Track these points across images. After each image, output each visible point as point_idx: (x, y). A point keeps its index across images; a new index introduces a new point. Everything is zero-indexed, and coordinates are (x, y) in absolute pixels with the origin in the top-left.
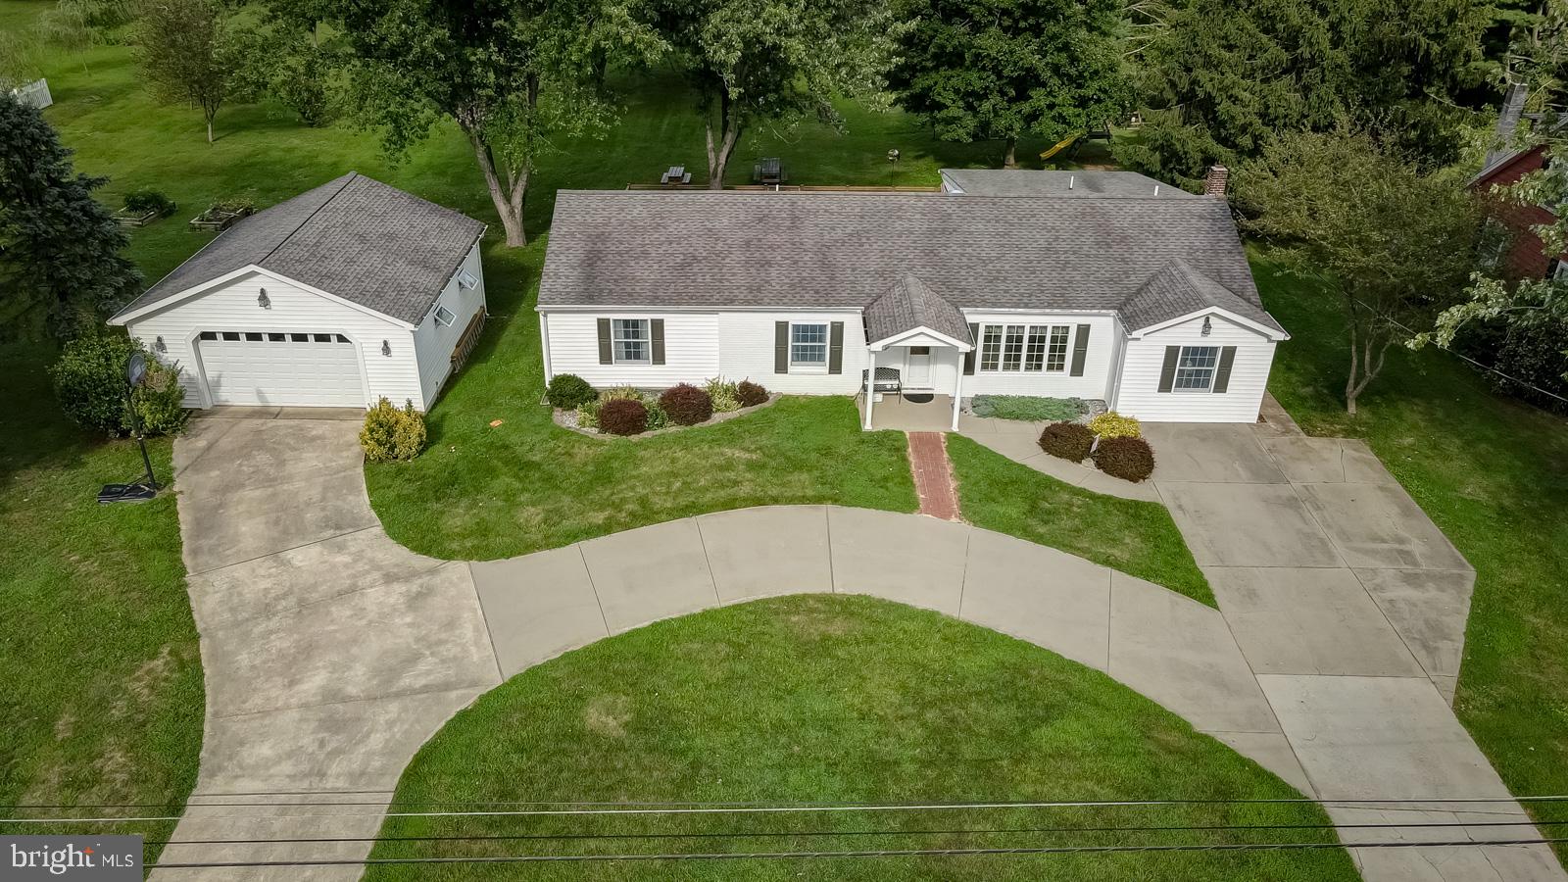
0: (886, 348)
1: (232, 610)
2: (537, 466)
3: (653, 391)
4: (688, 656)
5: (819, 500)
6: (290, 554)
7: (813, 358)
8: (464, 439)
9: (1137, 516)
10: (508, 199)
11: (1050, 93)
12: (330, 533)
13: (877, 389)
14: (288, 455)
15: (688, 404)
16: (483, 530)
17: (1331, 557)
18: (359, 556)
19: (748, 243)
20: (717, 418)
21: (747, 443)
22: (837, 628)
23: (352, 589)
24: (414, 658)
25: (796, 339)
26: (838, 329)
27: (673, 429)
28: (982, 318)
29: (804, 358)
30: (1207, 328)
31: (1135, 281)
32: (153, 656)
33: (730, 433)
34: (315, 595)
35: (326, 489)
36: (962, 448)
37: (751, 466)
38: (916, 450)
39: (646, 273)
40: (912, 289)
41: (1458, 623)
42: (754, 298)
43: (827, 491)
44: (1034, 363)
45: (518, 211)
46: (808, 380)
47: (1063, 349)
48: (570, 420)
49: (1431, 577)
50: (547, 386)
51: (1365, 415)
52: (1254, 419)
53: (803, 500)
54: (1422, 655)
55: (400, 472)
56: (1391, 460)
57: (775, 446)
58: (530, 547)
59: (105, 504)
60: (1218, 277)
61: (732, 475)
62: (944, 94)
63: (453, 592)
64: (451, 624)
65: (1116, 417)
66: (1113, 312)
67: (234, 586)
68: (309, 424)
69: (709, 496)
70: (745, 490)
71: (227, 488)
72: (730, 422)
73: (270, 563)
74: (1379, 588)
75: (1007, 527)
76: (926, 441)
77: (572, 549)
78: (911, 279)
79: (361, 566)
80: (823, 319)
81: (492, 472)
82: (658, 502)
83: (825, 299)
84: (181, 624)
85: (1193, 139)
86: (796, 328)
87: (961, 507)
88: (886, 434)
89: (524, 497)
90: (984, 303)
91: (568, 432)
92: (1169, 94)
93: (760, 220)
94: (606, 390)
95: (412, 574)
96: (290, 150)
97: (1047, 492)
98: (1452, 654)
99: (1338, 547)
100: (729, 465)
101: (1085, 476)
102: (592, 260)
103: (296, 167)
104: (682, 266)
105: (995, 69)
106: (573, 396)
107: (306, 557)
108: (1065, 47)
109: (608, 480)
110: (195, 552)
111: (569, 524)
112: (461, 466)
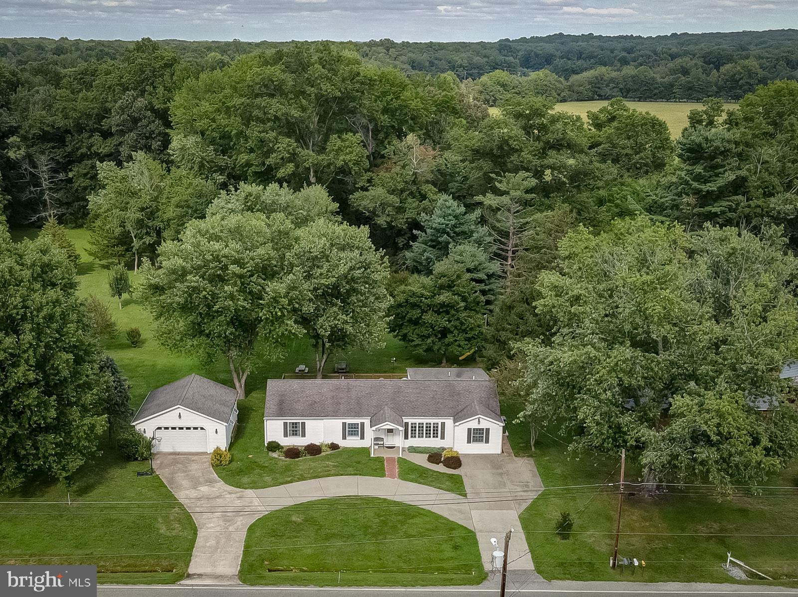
0: (378, 429)
1: (190, 500)
2: (267, 467)
3: (302, 446)
4: (318, 508)
5: (356, 475)
6: (199, 488)
7: (355, 434)
8: (241, 460)
9: (452, 478)
10: (240, 381)
11: (455, 336)
12: (209, 483)
13: (375, 444)
14: (187, 465)
15: (314, 450)
16: (254, 482)
17: (505, 486)
18: (220, 488)
19: (333, 397)
20: (323, 454)
21: (333, 460)
22: (359, 502)
23: (221, 495)
24: (243, 509)
25: (349, 428)
26: (362, 424)
27: (309, 457)
28: (410, 420)
29: (352, 435)
30: (479, 422)
31: (460, 408)
32: (174, 508)
33: (327, 458)
34: (211, 497)
35: (203, 473)
36: (402, 461)
37: (334, 466)
38: (387, 462)
39: (299, 407)
40: (386, 411)
41: (531, 500)
42: (335, 414)
43: (358, 472)
44: (428, 435)
45: (243, 387)
46: (353, 442)
47: (437, 430)
48: (275, 455)
49: (531, 490)
50: (266, 445)
51: (538, 451)
52: (499, 452)
53: (351, 475)
54: (517, 505)
55: (224, 469)
56: (538, 465)
57: (343, 461)
58: (269, 486)
59: (139, 477)
60: (487, 405)
61: (328, 469)
62: (413, 335)
64: (251, 502)
65: (452, 450)
66: (451, 417)
67: (187, 495)
68: (190, 457)
69: (321, 474)
70: (332, 472)
71: (173, 473)
72: (327, 455)
73: (195, 490)
74: (515, 493)
75: (412, 480)
76: (390, 460)
77: (282, 486)
78: (386, 408)
79: (221, 491)
80: (358, 421)
81: (253, 469)
82: (306, 475)
83: (358, 415)
84: (178, 503)
86: (349, 424)
87: (399, 476)
88: (378, 458)
89: (264, 475)
90: (410, 415)
91: (274, 457)
93: (337, 389)
94: (286, 446)
95: (236, 493)
96: (131, 359)
99: (508, 483)
100: (327, 466)
101: (441, 468)
102: (281, 403)
103: (137, 367)
104: (311, 405)
105: (431, 327)
106: (275, 448)
107: (204, 489)
108: (458, 319)
109: (290, 470)
110: (172, 488)
111: (280, 481)
112: (242, 467)
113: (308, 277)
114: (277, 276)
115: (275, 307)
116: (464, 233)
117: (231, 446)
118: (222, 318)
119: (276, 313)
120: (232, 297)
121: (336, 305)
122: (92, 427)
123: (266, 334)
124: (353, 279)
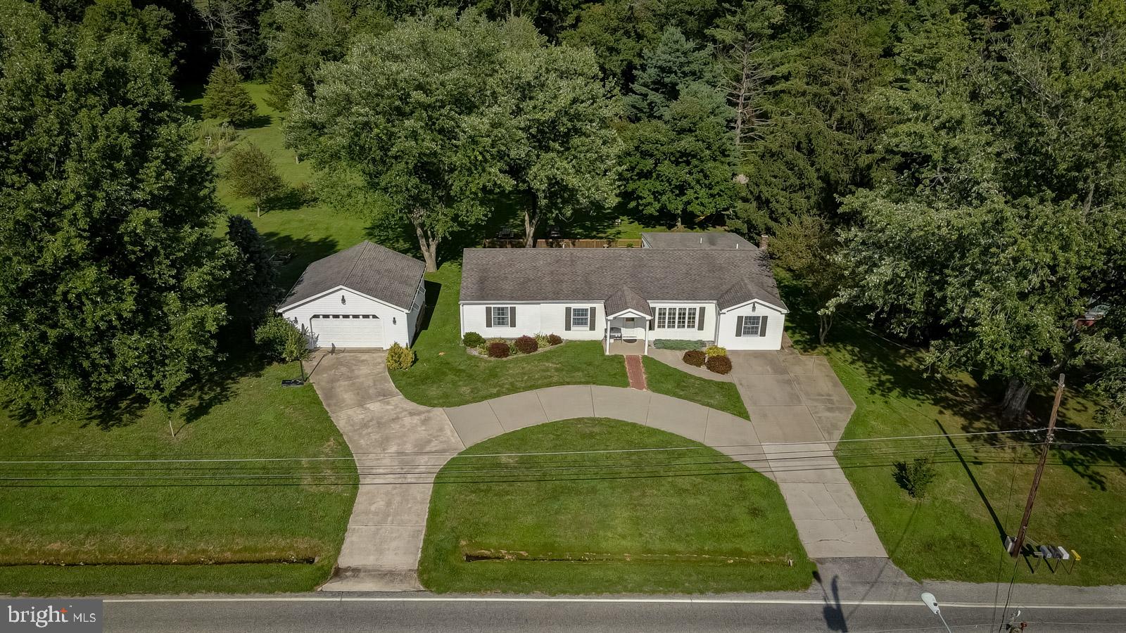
0: (615, 318)
1: (352, 426)
2: (463, 371)
3: (511, 339)
4: (538, 439)
5: (587, 383)
6: (368, 406)
7: (582, 324)
8: (428, 360)
9: (722, 388)
10: (429, 249)
11: (696, 192)
12: (382, 398)
13: (611, 337)
14: (354, 367)
15: (527, 344)
16: (446, 396)
17: (800, 401)
19: (552, 273)
20: (540, 350)
21: (554, 361)
22: (597, 430)
23: (398, 418)
24: (429, 442)
25: (575, 315)
26: (593, 310)
27: (521, 355)
28: (657, 305)
29: (578, 324)
30: (754, 308)
31: (725, 287)
32: (328, 441)
33: (546, 357)
34: (383, 421)
35: (374, 381)
36: (649, 362)
37: (557, 370)
38: (628, 363)
39: (507, 286)
40: (626, 293)
41: (843, 425)
42: (555, 297)
43: (590, 379)
44: (681, 325)
45: (434, 255)
46: (580, 334)
47: (694, 318)
48: (475, 352)
49: (838, 409)
50: (463, 337)
52: (779, 348)
53: (580, 383)
54: (826, 435)
55: (404, 374)
56: (835, 366)
57: (567, 362)
58: (467, 402)
59: (285, 387)
60: (761, 285)
61: (549, 374)
62: (643, 192)
63: (438, 419)
64: (441, 430)
65: (716, 347)
66: (715, 302)
67: (349, 417)
68: (359, 355)
69: (540, 382)
70: (555, 379)
71: (333, 381)
72: (546, 352)
73: (361, 409)
74: (816, 413)
75: (667, 393)
76: (633, 360)
77: (485, 402)
78: (625, 288)
79: (398, 410)
80: (587, 306)
81: (444, 374)
82: (518, 384)
83: (587, 297)
84: (334, 431)
85: (761, 218)
86: (575, 310)
87: (648, 385)
88: (616, 356)
89: (461, 383)
90: (658, 298)
91: (474, 356)
92: (750, 196)
93: (557, 262)
94: (489, 339)
95: (419, 413)
97: (685, 379)
98: (837, 436)
99: (803, 398)
100: (547, 370)
101: (703, 372)
102: (482, 281)
104: (523, 283)
105: (668, 181)
106: (475, 341)
107: (375, 407)
108: (702, 171)
109: (495, 376)
110: (329, 405)
111: (482, 393)
112: (430, 371)
113: (518, 111)
114: (476, 110)
115: (474, 150)
116: (693, 73)
117: (414, 339)
118: (402, 166)
119: (476, 157)
120: (414, 135)
121: (553, 150)
122: (201, 322)
123: (461, 188)
124: (577, 116)
